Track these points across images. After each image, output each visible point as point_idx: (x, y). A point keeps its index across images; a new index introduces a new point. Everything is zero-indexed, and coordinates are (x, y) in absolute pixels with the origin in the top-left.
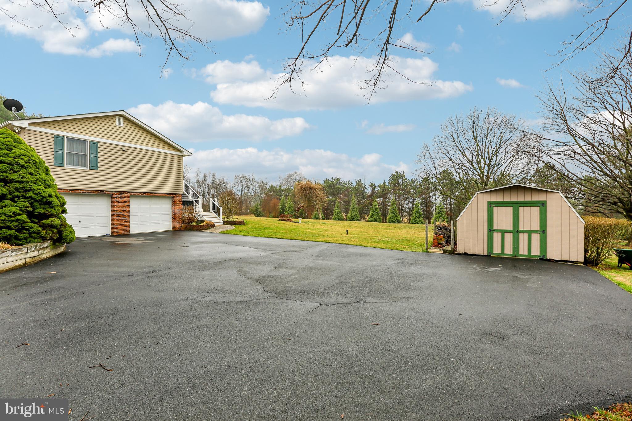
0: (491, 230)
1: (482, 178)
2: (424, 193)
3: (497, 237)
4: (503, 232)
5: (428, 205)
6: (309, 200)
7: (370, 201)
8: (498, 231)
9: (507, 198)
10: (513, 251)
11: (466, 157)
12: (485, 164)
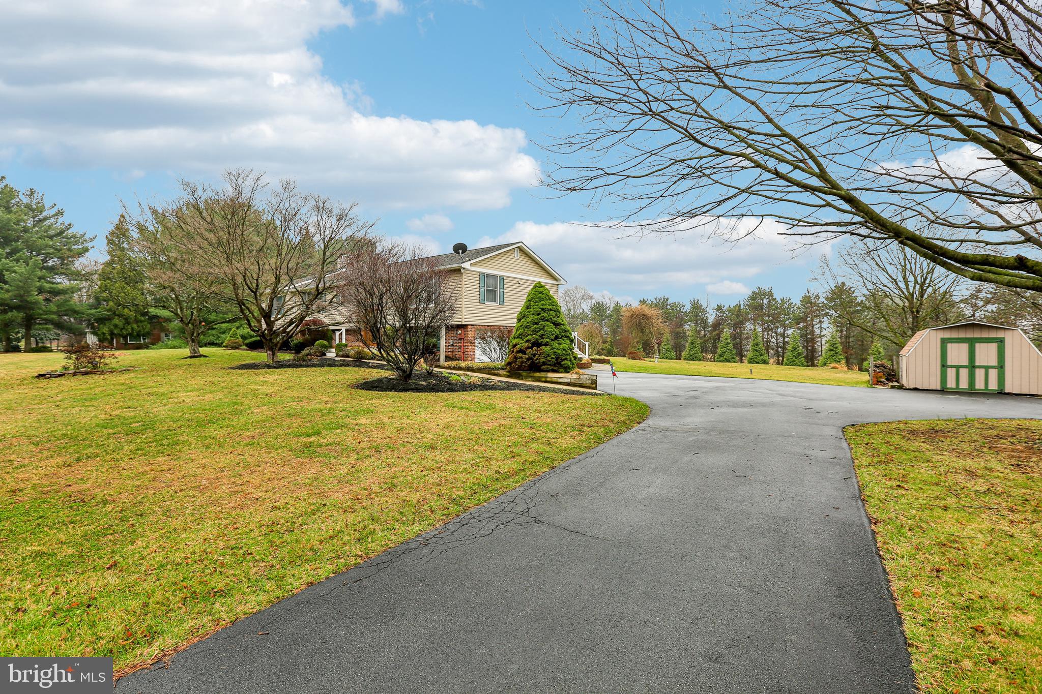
0: (944, 366)
1: (911, 302)
2: (804, 319)
3: (951, 373)
4: (958, 368)
5: (810, 340)
6: (642, 331)
7: (717, 332)
8: (952, 367)
9: (962, 335)
10: (969, 385)
11: (887, 273)
12: (916, 282)
